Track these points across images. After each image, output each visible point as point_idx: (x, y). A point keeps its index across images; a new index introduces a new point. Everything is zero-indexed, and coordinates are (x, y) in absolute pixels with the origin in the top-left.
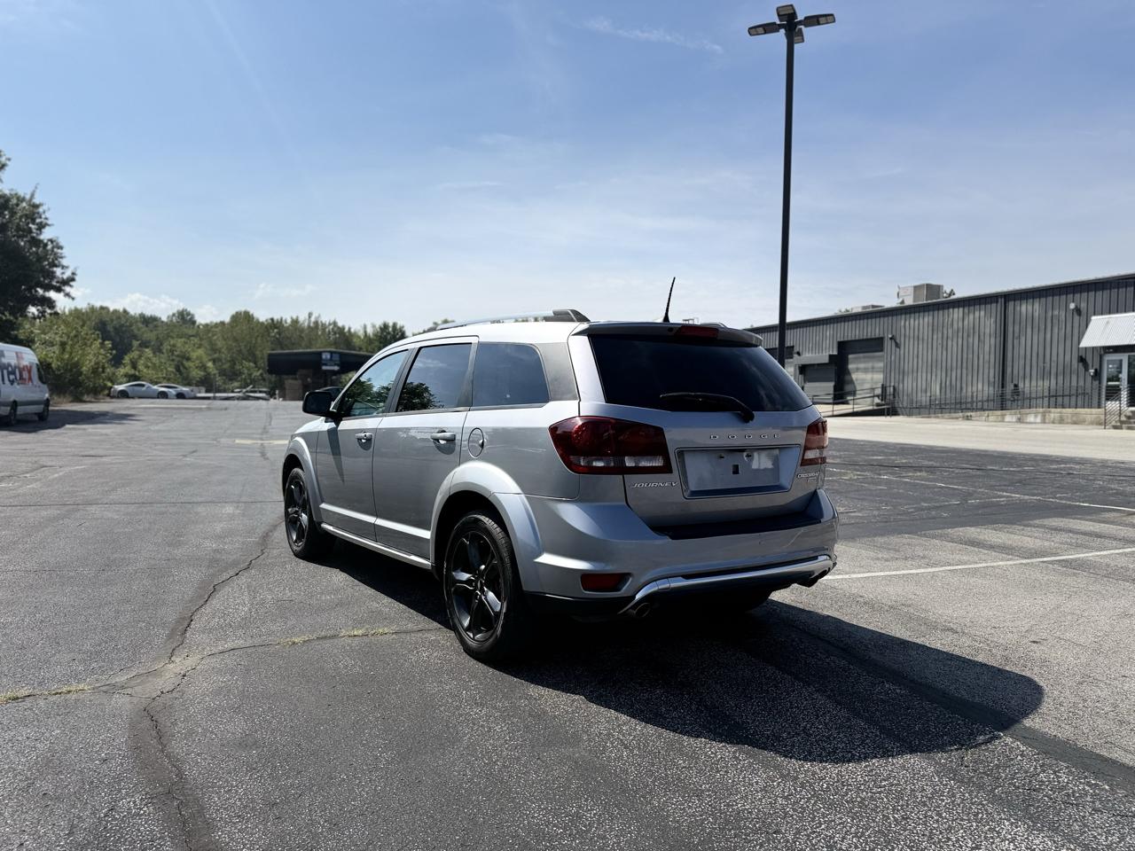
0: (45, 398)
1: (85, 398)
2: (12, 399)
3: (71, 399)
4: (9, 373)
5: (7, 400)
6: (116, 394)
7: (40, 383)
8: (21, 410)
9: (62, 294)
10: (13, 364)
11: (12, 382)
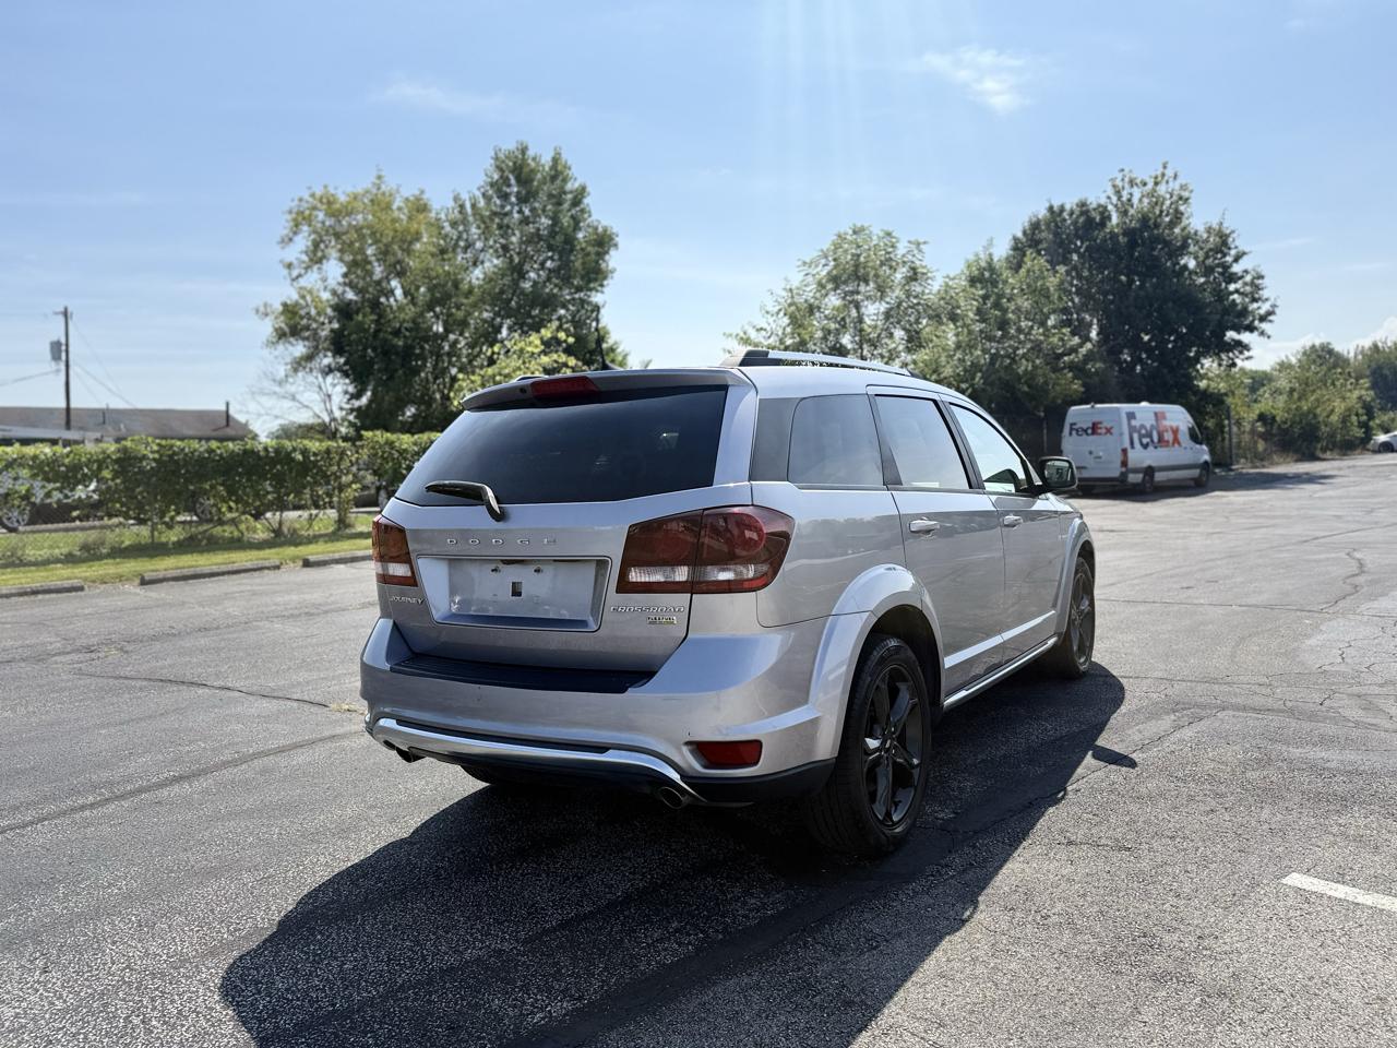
0: (1202, 461)
1: (1328, 455)
2: (1145, 464)
3: (1295, 458)
4: (1141, 437)
5: (1139, 466)
6: (1377, 448)
7: (1193, 444)
8: (1159, 477)
9: (1256, 333)
10: (1148, 427)
11: (1145, 446)
